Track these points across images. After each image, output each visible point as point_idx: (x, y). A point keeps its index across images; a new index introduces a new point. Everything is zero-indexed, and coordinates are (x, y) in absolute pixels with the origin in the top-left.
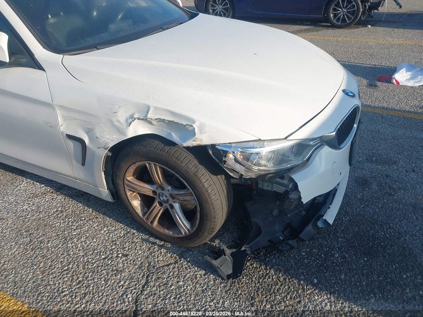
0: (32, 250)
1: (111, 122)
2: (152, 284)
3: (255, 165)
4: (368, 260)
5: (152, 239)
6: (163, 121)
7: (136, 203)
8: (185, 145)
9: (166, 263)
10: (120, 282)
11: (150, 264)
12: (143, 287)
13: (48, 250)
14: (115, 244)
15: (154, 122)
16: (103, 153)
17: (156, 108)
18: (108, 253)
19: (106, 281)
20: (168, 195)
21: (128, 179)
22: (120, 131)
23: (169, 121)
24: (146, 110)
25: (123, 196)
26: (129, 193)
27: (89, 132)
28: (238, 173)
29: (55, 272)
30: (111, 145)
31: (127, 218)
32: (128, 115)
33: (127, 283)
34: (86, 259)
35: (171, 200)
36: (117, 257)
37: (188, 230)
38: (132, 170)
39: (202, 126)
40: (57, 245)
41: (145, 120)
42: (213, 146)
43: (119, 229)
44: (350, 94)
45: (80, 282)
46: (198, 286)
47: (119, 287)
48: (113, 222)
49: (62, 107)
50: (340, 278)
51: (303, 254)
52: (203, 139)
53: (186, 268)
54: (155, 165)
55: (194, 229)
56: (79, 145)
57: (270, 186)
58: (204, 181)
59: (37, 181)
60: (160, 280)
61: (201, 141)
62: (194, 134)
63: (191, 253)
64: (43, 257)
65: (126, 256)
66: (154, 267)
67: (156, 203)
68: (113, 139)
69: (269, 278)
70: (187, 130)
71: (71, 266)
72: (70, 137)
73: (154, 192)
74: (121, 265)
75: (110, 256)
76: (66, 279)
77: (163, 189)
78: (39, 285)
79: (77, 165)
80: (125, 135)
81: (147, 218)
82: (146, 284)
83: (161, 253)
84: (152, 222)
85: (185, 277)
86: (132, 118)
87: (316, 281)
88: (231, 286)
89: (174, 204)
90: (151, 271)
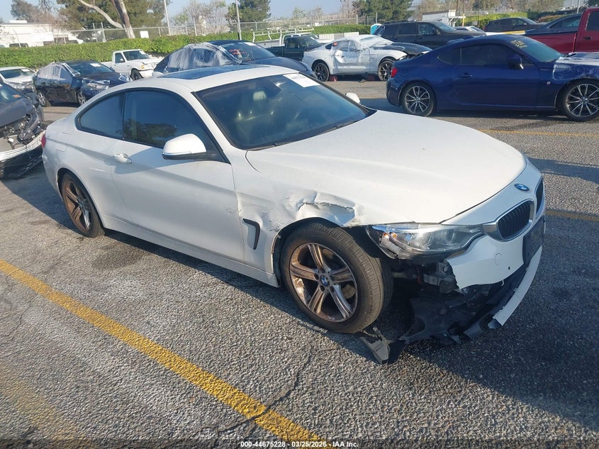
0: (205, 328)
1: (284, 207)
2: (314, 363)
3: (409, 245)
4: (545, 365)
5: (316, 328)
6: (327, 205)
7: (300, 290)
8: (345, 225)
9: (328, 348)
10: (284, 358)
11: (312, 347)
12: (305, 365)
13: (219, 329)
14: (281, 329)
15: (319, 206)
16: (275, 235)
17: (322, 194)
18: (274, 335)
19: (271, 357)
20: (329, 278)
21: (293, 264)
22: (290, 215)
23: (332, 205)
24: (314, 196)
25: (289, 283)
26: (294, 280)
27: (264, 216)
28: (394, 253)
29: (225, 346)
30: (282, 227)
31: (293, 308)
32: (297, 200)
33: (290, 360)
34: (253, 338)
35: (331, 282)
36: (282, 339)
37: (349, 313)
38: (296, 254)
39: (361, 209)
40: (227, 326)
41: (312, 204)
42: (370, 227)
43: (285, 318)
44: (522, 188)
45: (247, 356)
46: (358, 369)
47: (283, 363)
48: (280, 311)
49: (243, 195)
50: (510, 377)
51: (473, 353)
52: (361, 220)
53: (348, 354)
54: (315, 245)
55: (354, 310)
56: (253, 228)
57: (436, 281)
58: (358, 256)
59: (209, 273)
60: (322, 361)
61: (359, 221)
62: (354, 216)
63: (354, 342)
64: (215, 334)
65: (291, 339)
66: (316, 350)
67: (319, 288)
68: (283, 222)
69: (432, 369)
70: (347, 212)
71: (239, 343)
72: (246, 221)
73: (316, 276)
74: (285, 346)
75: (276, 338)
76: (235, 352)
77: (323, 271)
78: (212, 355)
79: (249, 249)
80: (294, 218)
81: (311, 306)
82: (307, 363)
83: (324, 340)
84: (315, 310)
85: (346, 360)
86: (301, 203)
87: (481, 376)
88: (391, 372)
89: (334, 286)
90: (313, 353)
